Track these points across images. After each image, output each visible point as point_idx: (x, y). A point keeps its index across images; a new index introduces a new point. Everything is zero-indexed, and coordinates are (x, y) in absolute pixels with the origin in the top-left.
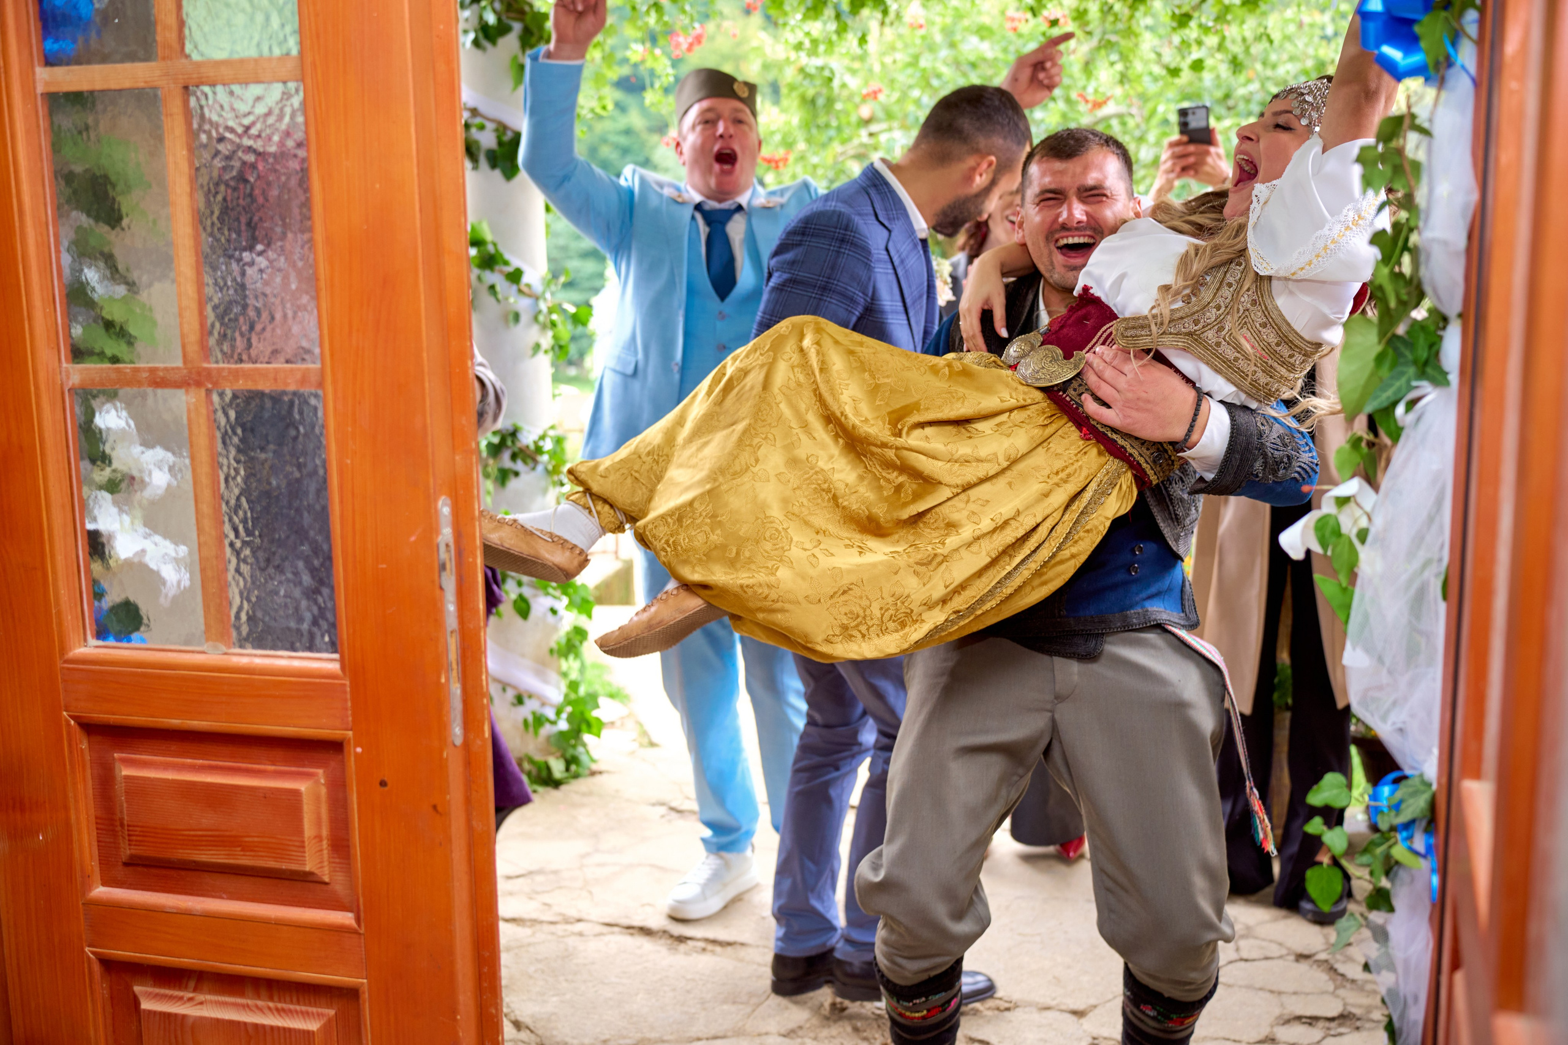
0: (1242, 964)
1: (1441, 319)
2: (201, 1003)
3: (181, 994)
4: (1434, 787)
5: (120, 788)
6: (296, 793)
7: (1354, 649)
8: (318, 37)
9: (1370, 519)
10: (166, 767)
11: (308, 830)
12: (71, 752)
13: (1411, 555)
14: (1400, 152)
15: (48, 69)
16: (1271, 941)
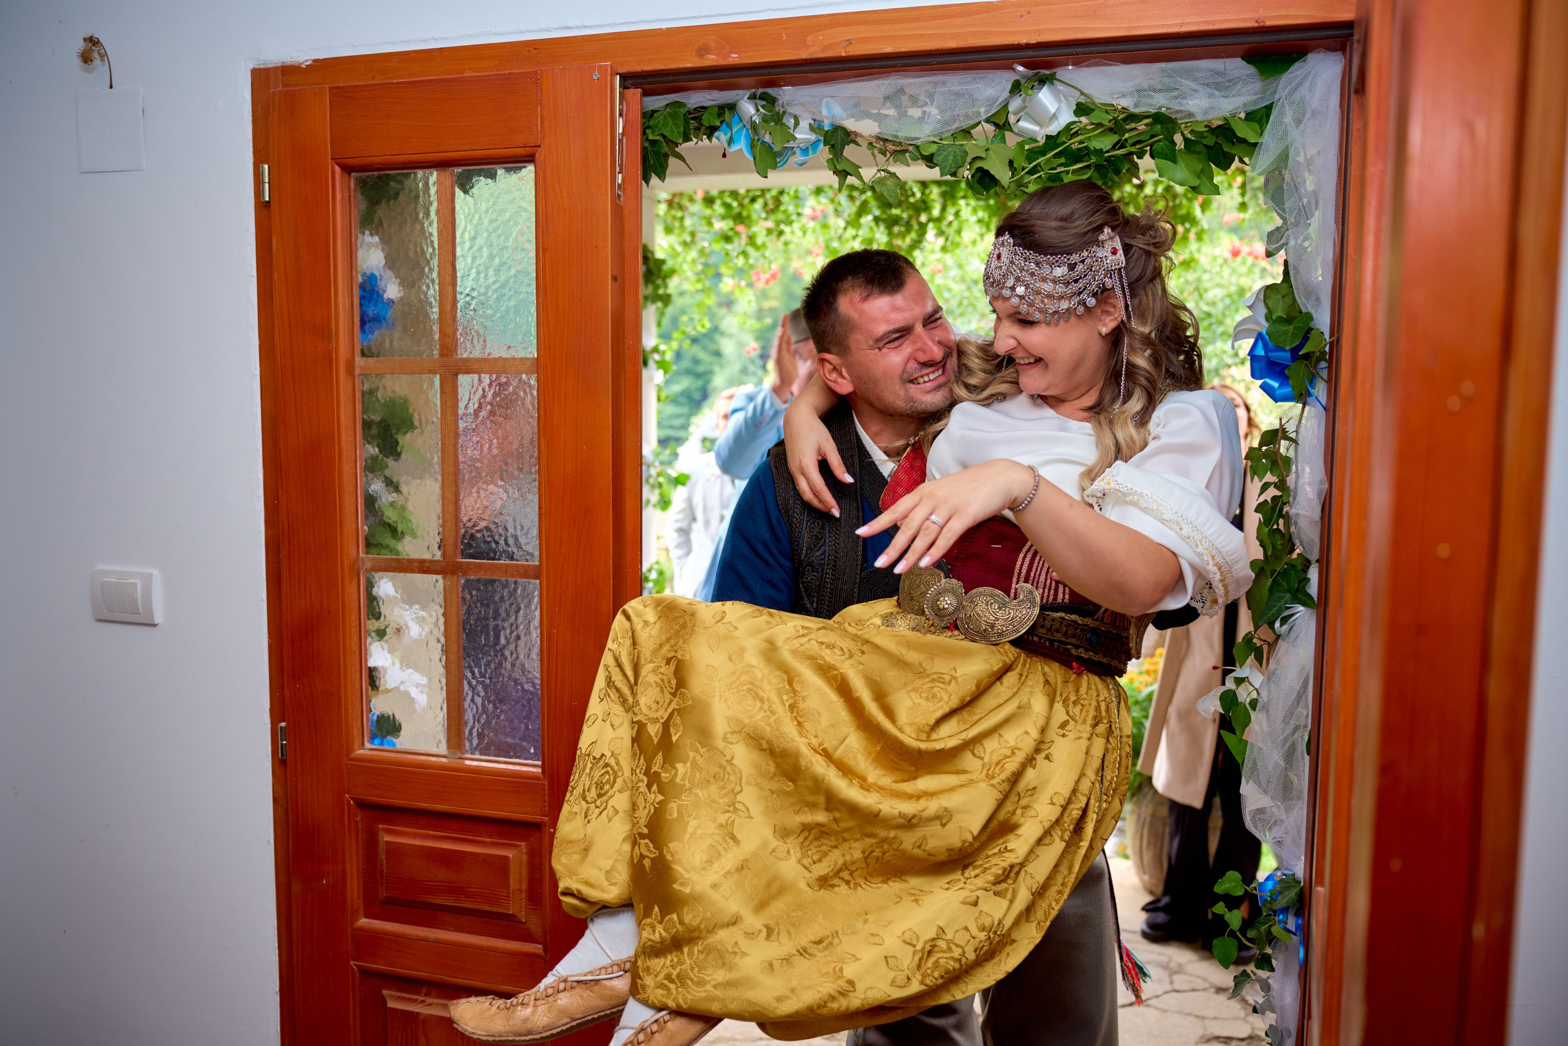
0: (1174, 994)
1: (1307, 564)
2: (430, 1005)
3: (416, 997)
4: (1302, 884)
5: (382, 850)
6: (506, 858)
7: (1247, 782)
8: (549, 349)
9: (1258, 693)
10: (416, 836)
11: (513, 884)
12: (349, 823)
13: (1285, 722)
14: (1277, 452)
15: (364, 358)
16: (1198, 977)
